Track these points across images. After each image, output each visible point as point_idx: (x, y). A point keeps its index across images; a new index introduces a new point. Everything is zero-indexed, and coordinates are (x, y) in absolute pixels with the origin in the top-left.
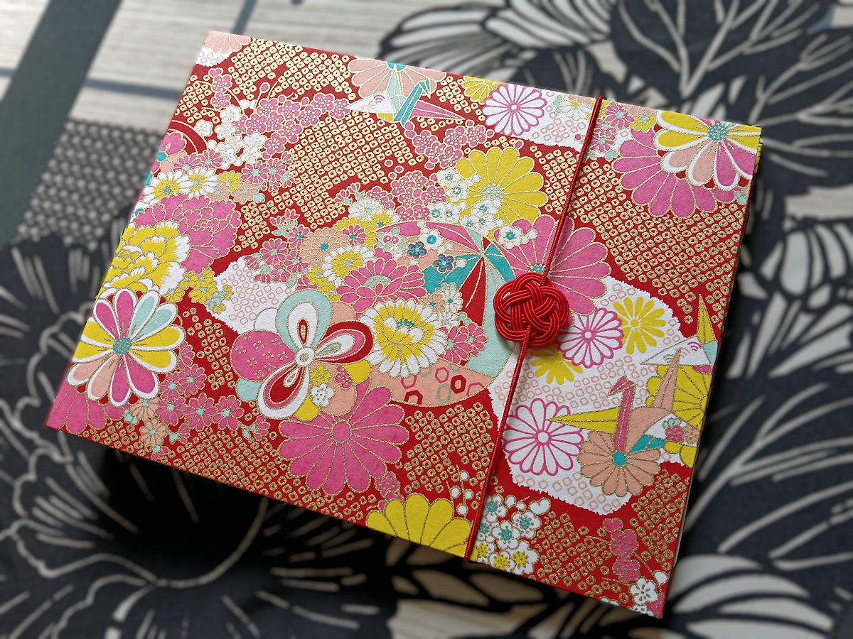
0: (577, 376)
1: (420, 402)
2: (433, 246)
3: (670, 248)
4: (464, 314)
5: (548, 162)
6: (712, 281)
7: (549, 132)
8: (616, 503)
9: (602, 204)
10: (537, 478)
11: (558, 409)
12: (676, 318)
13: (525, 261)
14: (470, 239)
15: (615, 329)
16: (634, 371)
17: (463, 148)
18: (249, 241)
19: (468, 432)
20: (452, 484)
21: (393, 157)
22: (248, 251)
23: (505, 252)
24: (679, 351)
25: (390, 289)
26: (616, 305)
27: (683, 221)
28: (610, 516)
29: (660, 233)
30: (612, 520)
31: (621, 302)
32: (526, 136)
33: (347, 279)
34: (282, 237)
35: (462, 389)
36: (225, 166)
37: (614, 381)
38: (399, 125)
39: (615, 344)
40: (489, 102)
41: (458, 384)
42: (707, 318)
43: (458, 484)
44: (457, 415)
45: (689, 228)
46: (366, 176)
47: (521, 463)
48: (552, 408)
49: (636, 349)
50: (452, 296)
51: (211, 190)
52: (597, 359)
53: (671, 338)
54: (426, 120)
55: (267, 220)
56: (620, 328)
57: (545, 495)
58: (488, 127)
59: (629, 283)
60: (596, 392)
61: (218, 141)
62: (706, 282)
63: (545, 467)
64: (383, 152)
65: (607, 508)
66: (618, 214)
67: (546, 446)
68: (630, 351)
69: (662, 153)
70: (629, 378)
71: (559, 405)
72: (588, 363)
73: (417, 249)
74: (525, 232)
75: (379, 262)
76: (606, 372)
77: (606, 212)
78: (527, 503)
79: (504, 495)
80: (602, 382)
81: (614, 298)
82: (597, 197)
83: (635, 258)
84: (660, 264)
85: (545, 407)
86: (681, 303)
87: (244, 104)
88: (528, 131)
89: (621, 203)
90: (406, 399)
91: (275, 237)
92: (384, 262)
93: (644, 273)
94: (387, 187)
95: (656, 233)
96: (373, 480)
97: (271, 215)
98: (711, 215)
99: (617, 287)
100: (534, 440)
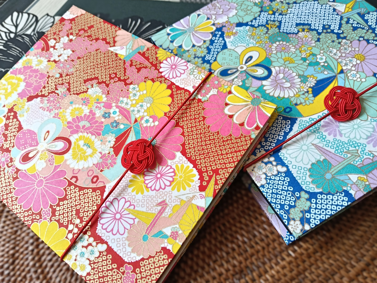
0: (146, 193)
1: (76, 182)
2: (114, 116)
3: (211, 148)
4: (112, 149)
5: (177, 94)
6: (223, 169)
7: (183, 81)
8: (134, 258)
9: (191, 120)
10: (107, 234)
11: (130, 205)
12: (199, 181)
13: (148, 134)
14: (130, 118)
15: (171, 177)
16: (170, 199)
17: (146, 78)
18: (45, 92)
19: (88, 203)
20: (71, 223)
21: (116, 74)
22: (43, 96)
23: (141, 128)
24: (194, 197)
25: (88, 128)
26: (177, 166)
27: (222, 138)
28: (129, 263)
29: (210, 140)
30: (129, 266)
31: (179, 165)
32: (173, 80)
33: (73, 119)
34: (58, 94)
35: (95, 182)
36: (52, 59)
37: (160, 201)
38: (124, 61)
39: (168, 183)
40: (165, 62)
41: (95, 179)
42: (213, 186)
43: (74, 224)
44: (88, 193)
45: (223, 141)
46: (102, 78)
47: (103, 224)
48: (128, 204)
49: (176, 189)
50: (111, 139)
51: (42, 67)
52: (157, 188)
53: (193, 189)
54: (136, 62)
55: (56, 85)
56: (174, 177)
57: (106, 243)
58: (159, 72)
59: (187, 158)
60: (150, 203)
61: (54, 49)
62: (220, 169)
63: (112, 230)
64: (113, 70)
65: (129, 259)
66: (196, 126)
67: (117, 221)
68: (173, 189)
69: (227, 104)
70: (167, 202)
71: (132, 204)
72: (153, 188)
73: (107, 115)
74: (154, 122)
75: (89, 116)
76: (159, 195)
77: (191, 123)
78: (97, 243)
79: (90, 236)
80: (154, 199)
81: (177, 162)
82: (191, 115)
83: (194, 147)
84: (204, 154)
85: (126, 202)
86: (205, 175)
87: (71, 37)
88: (175, 78)
89: (199, 121)
90: (71, 179)
91: (55, 93)
92: (91, 117)
93: (195, 156)
94: (107, 85)
95: (208, 139)
96: (42, 209)
97: (59, 84)
98: (236, 139)
99: (181, 158)
100: (113, 216)
